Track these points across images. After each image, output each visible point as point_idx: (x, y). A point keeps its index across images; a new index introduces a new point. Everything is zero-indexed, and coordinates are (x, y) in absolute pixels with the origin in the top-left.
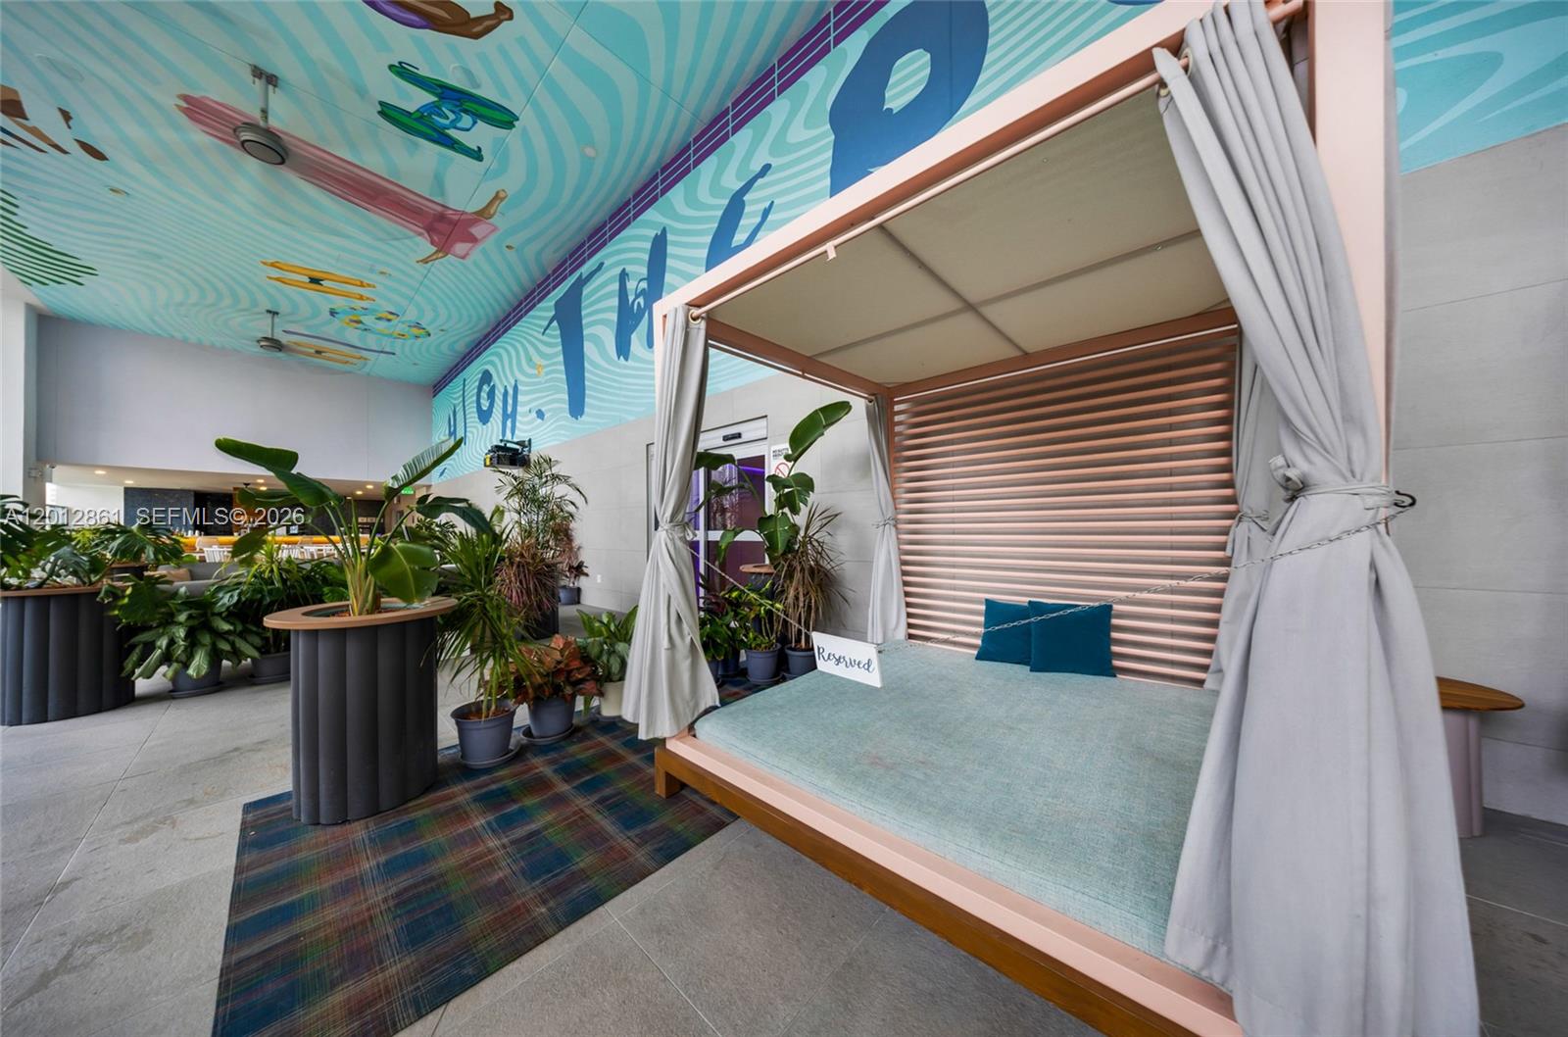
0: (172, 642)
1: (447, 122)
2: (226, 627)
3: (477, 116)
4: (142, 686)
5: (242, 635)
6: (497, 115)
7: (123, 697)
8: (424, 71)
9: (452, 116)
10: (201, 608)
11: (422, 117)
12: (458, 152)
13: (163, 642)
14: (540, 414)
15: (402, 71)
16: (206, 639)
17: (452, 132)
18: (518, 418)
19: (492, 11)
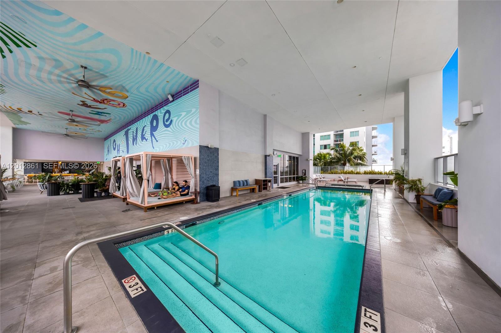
0: (65, 188)
2: (70, 187)
4: (60, 194)
5: (72, 188)
7: (59, 195)
10: (68, 185)
13: (64, 188)
14: (123, 152)
16: (68, 188)
18: (120, 151)
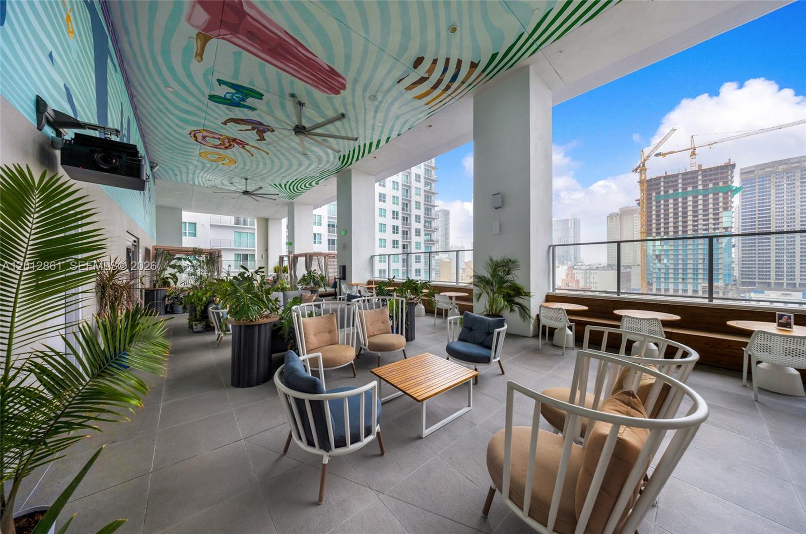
1: (236, 95)
3: (225, 98)
6: (217, 100)
8: (246, 110)
9: (234, 97)
11: (246, 96)
12: (229, 83)
15: (253, 109)
17: (233, 91)
19: (227, 124)
